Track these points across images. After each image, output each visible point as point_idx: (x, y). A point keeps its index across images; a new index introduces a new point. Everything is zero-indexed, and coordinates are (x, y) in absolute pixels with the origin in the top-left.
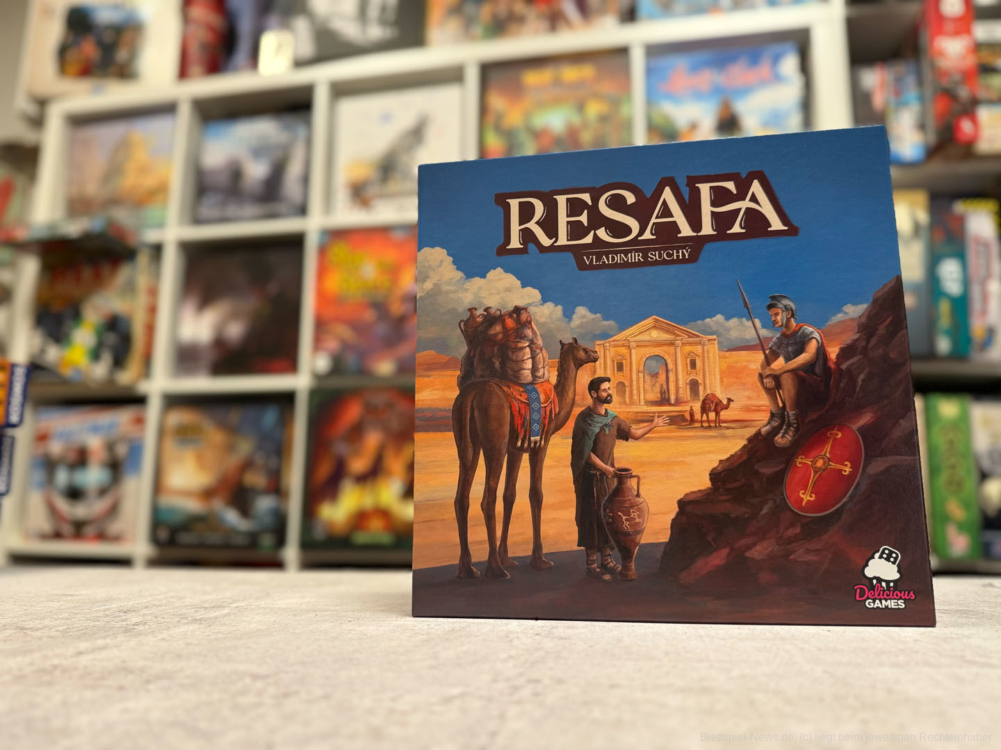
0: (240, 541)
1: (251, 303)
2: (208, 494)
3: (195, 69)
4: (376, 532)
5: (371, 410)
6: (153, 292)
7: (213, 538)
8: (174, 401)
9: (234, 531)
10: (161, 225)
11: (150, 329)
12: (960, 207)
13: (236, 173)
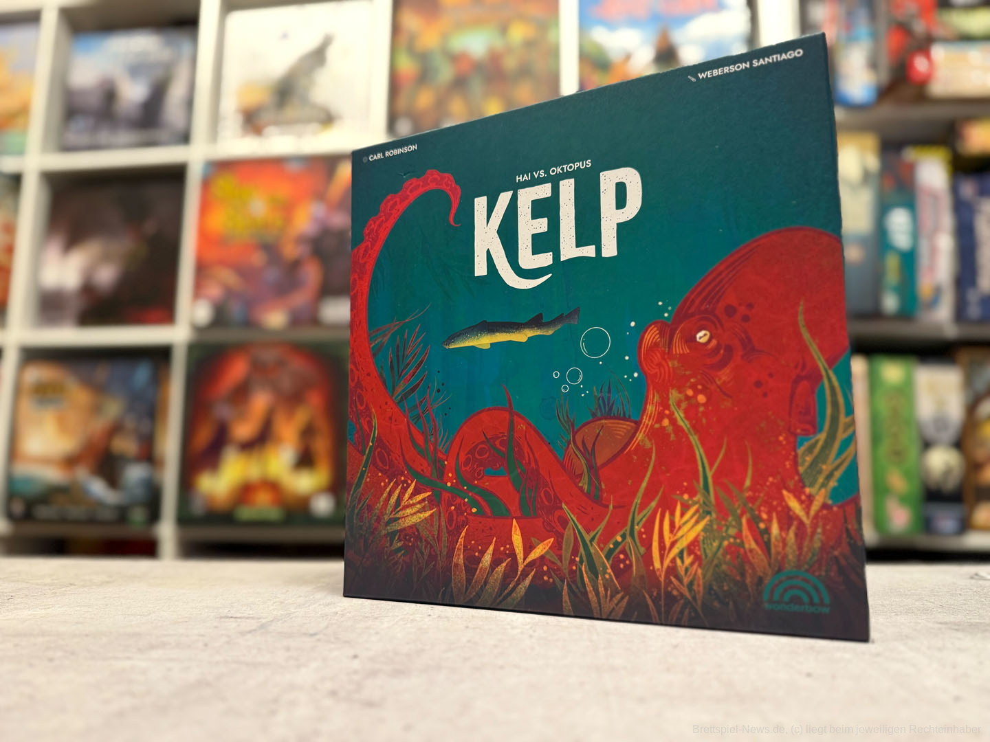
0: (108, 515)
1: (124, 244)
2: (70, 462)
4: (263, 506)
5: (259, 368)
6: (10, 229)
7: (76, 512)
8: (32, 355)
9: (100, 504)
10: (21, 152)
11: (6, 272)
12: (910, 154)
13: (109, 95)
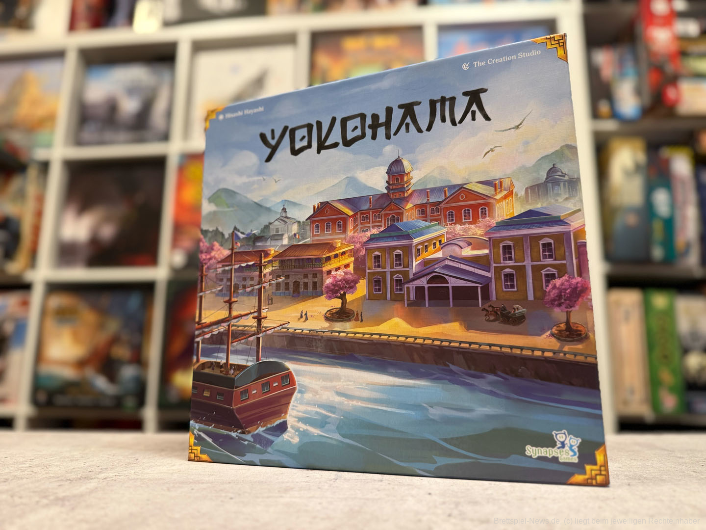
0: (108, 402)
2: (81, 364)
3: (82, 23)
6: (41, 200)
7: (85, 400)
8: (54, 288)
9: (102, 394)
10: (49, 145)
11: (37, 230)
12: (666, 152)
13: (112, 107)
